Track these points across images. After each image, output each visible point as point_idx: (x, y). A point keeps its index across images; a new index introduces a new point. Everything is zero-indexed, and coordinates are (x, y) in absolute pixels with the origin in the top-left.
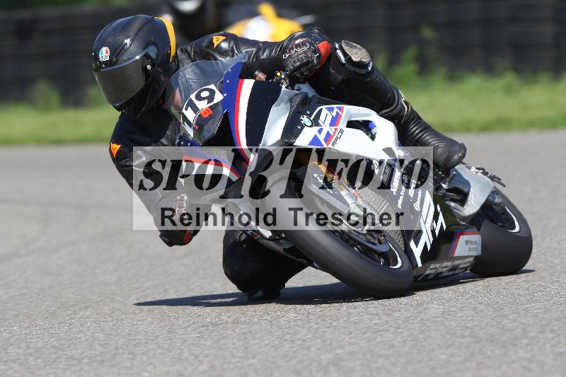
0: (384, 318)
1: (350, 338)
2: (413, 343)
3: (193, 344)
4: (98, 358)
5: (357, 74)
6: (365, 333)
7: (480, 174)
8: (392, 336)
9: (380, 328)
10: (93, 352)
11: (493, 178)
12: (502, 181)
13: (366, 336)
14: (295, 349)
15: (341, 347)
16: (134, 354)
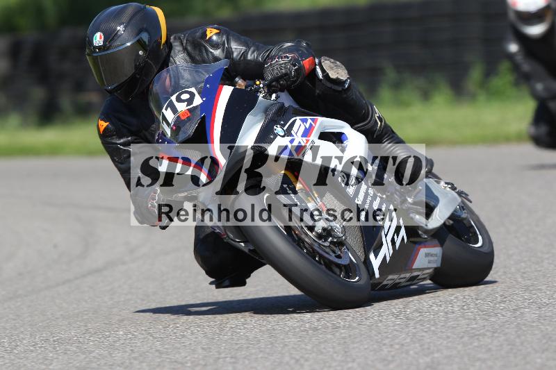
0: (481, 322)
1: (447, 343)
2: (509, 347)
3: (293, 348)
4: (201, 362)
5: (334, 90)
6: (462, 337)
7: (448, 189)
8: (489, 341)
9: (478, 333)
10: (196, 356)
11: (460, 194)
12: (469, 197)
13: (463, 340)
14: (393, 353)
15: (438, 351)
16: (235, 358)
